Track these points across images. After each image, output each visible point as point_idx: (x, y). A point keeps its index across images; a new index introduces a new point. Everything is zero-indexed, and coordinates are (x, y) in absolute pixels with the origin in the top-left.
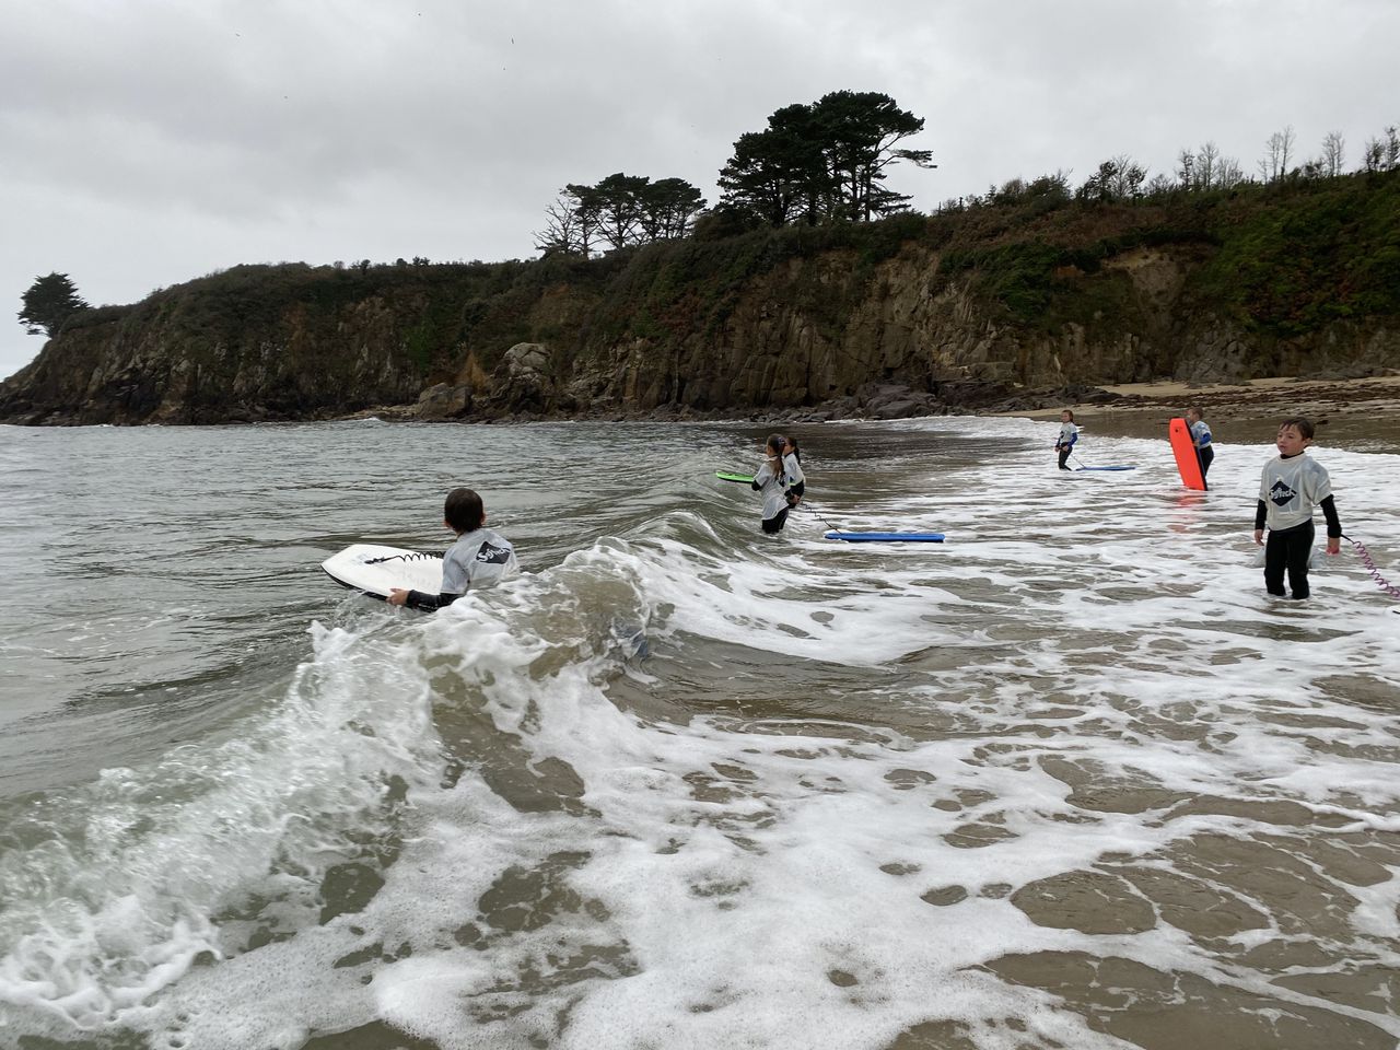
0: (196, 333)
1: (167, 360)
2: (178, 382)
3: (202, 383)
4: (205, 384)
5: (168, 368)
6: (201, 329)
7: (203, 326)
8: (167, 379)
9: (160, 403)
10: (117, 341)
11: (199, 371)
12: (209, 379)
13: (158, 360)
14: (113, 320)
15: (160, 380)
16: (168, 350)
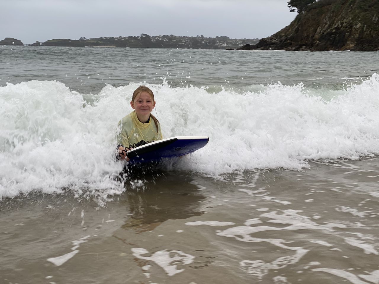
0: (366, 10)
1: (351, 23)
2: (355, 33)
3: (365, 34)
4: (367, 34)
5: (351, 27)
6: (368, 8)
7: (369, 7)
8: (351, 32)
9: (346, 43)
10: (329, 14)
11: (365, 28)
12: (369, 32)
13: (348, 23)
14: (328, 5)
15: (348, 32)
16: (352, 19)
